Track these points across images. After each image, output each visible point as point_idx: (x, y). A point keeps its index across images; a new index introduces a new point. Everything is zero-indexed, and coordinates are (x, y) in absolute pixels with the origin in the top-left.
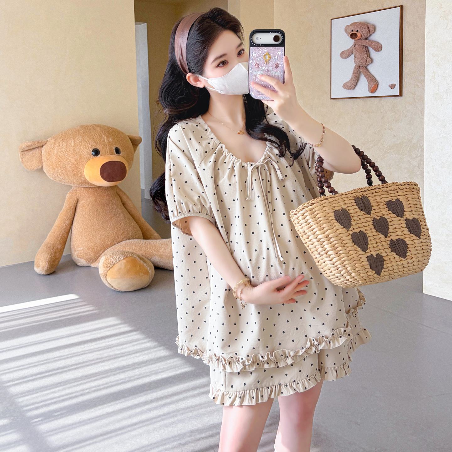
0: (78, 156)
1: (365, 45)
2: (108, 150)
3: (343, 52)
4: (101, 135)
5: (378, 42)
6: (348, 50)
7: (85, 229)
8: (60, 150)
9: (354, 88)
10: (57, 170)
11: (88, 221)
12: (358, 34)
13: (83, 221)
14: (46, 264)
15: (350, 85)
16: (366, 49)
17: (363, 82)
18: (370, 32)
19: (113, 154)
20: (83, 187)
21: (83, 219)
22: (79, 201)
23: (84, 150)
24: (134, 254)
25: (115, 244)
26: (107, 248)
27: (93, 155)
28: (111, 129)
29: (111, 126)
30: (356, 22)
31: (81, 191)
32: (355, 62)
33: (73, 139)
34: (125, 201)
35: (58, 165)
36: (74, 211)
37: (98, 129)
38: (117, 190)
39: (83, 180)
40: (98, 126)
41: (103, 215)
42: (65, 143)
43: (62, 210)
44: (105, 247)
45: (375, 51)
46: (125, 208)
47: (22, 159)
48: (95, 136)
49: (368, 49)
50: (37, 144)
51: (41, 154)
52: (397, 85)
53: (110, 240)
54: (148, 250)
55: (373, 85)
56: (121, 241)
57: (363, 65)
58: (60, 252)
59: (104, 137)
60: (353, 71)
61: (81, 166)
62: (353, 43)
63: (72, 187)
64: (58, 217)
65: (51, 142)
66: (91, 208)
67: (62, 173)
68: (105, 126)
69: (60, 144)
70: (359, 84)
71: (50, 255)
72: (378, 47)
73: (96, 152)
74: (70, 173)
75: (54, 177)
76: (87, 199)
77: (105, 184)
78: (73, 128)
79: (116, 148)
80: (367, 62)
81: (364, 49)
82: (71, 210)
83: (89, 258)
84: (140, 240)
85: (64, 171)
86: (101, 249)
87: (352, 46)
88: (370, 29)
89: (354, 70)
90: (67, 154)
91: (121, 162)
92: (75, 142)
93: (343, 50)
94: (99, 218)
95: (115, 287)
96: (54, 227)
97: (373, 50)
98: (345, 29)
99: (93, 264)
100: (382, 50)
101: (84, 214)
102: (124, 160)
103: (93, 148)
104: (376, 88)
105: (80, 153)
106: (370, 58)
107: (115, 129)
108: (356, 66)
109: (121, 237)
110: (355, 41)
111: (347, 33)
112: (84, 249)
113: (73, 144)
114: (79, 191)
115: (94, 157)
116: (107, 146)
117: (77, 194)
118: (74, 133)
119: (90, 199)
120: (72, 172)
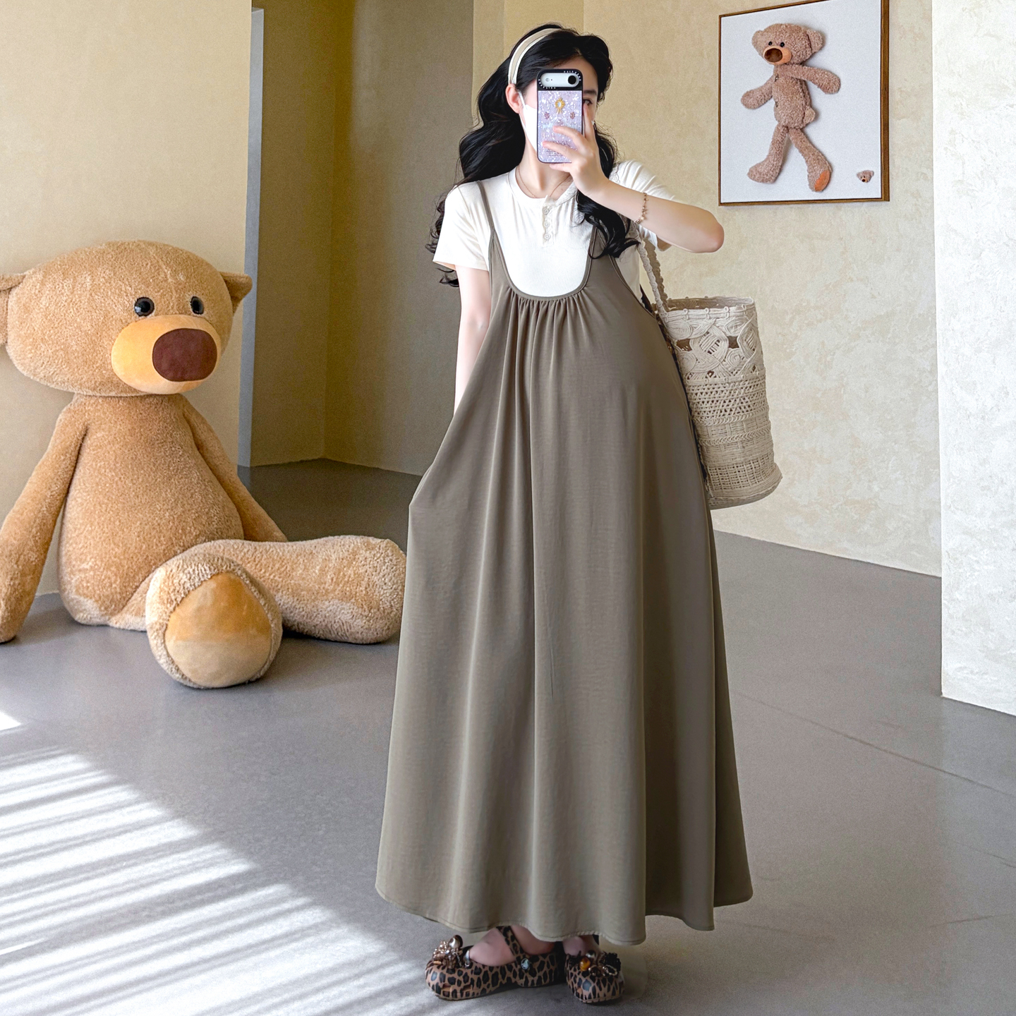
0: (100, 314)
1: (799, 78)
2: (174, 302)
3: (747, 92)
4: (159, 266)
5: (831, 73)
6: (760, 89)
8: (55, 298)
9: (776, 178)
11: (110, 484)
12: (785, 52)
13: (97, 484)
15: (766, 171)
16: (802, 88)
17: (797, 164)
18: (813, 48)
19: (186, 313)
20: (102, 397)
21: (97, 480)
22: (89, 435)
23: (114, 300)
24: (236, 564)
27: (137, 313)
28: (181, 252)
30: (780, 23)
31: (97, 406)
32: (777, 116)
33: (89, 273)
35: (46, 337)
36: (75, 458)
37: (152, 251)
38: (185, 410)
39: (106, 376)
40: (151, 244)
42: (69, 282)
46: (203, 456)
48: (145, 268)
49: (808, 89)
51: (5, 310)
52: (875, 172)
55: (819, 171)
57: (796, 125)
59: (166, 271)
60: (773, 139)
61: (104, 340)
62: (772, 74)
65: (34, 279)
66: (119, 452)
67: (55, 357)
68: (169, 245)
70: (788, 168)
72: (832, 84)
73: (145, 307)
74: (75, 358)
75: (32, 369)
76: (110, 428)
77: (162, 385)
78: (89, 248)
79: (193, 297)
80: (805, 118)
81: (798, 86)
82: (68, 455)
87: (771, 78)
88: (812, 38)
89: (774, 135)
90: (72, 310)
91: (207, 334)
92: (94, 280)
94: (138, 478)
97: (819, 89)
98: (753, 39)
99: (118, 616)
100: (841, 89)
101: (100, 467)
102: (211, 327)
103: (138, 296)
104: (826, 181)
105: (105, 306)
106: (813, 109)
107: (191, 253)
108: (778, 125)
109: (190, 532)
110: (777, 67)
111: (757, 48)
112: (96, 567)
113: (88, 284)
114: (92, 405)
115: (140, 318)
116: (171, 292)
117: (86, 414)
118: (93, 259)
119: (118, 427)
120: (80, 354)
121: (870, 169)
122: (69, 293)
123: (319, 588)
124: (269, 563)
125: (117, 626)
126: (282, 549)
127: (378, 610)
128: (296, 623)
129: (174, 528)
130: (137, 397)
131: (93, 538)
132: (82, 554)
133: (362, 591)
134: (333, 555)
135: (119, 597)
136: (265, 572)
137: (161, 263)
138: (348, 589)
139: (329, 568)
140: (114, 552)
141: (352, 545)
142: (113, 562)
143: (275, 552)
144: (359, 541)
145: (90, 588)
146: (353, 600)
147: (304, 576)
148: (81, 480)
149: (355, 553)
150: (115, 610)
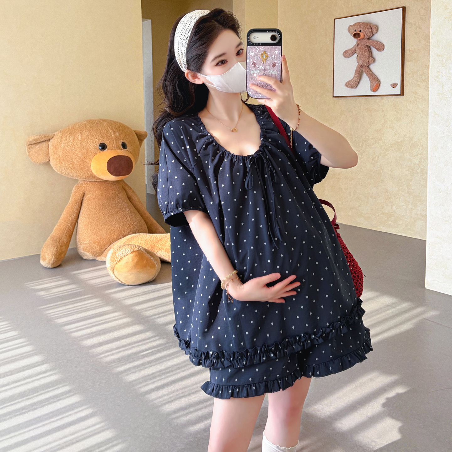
0: (85, 150)
1: (367, 45)
2: (115, 145)
4: (108, 130)
5: (381, 43)
6: (351, 49)
7: (91, 223)
9: (357, 86)
10: (64, 164)
11: (94, 215)
12: (361, 34)
13: (89, 215)
14: (52, 257)
15: (352, 84)
16: (368, 49)
17: (366, 81)
18: (373, 32)
19: (120, 149)
20: (89, 181)
21: (89, 213)
22: (85, 195)
23: (91, 145)
24: (141, 247)
25: (121, 238)
26: (113, 241)
27: (100, 149)
29: (117, 121)
31: (87, 185)
32: (358, 61)
33: (80, 133)
34: (131, 195)
35: (65, 159)
36: (80, 205)
37: (105, 124)
38: (123, 185)
39: (90, 174)
40: (104, 120)
41: (109, 209)
42: (72, 137)
43: (68, 204)
44: (111, 241)
45: (377, 51)
46: (131, 202)
47: (29, 152)
48: (102, 131)
49: (370, 49)
50: (44, 137)
51: (48, 148)
52: (398, 84)
53: (115, 234)
54: (154, 244)
55: (375, 83)
56: (127, 235)
57: (365, 64)
58: (66, 245)
59: (111, 132)
60: (356, 70)
61: (87, 160)
62: (356, 43)
64: (64, 211)
65: (58, 136)
66: (97, 202)
67: (69, 167)
68: (112, 121)
69: (67, 138)
70: (361, 82)
71: (57, 248)
72: (381, 47)
74: (77, 167)
75: (60, 171)
76: (93, 193)
77: (112, 178)
78: (79, 123)
79: (123, 142)
80: (369, 62)
81: (366, 49)
82: (77, 204)
83: (95, 252)
84: (146, 234)
85: (71, 165)
86: (107, 243)
87: (355, 45)
88: (373, 29)
89: (356, 69)
90: (74, 148)
91: (128, 157)
92: (82, 136)
94: (105, 212)
95: (122, 281)
96: (61, 220)
97: (375, 50)
98: (348, 29)
99: (99, 257)
100: (384, 49)
101: (90, 208)
103: (100, 143)
104: (378, 88)
105: (87, 147)
106: (373, 58)
108: (358, 65)
110: (358, 40)
111: (350, 33)
112: (90, 243)
113: (80, 138)
115: (101, 151)
116: (114, 141)
117: (84, 188)
118: (81, 127)
119: (96, 193)
120: (79, 166)
121: (396, 82)
122: (72, 142)
125: (99, 260)
131: (88, 234)
132: (84, 239)
135: (99, 252)
137: (109, 128)
140: (96, 238)
145: (88, 249)
148: (83, 213)
150: (98, 255)
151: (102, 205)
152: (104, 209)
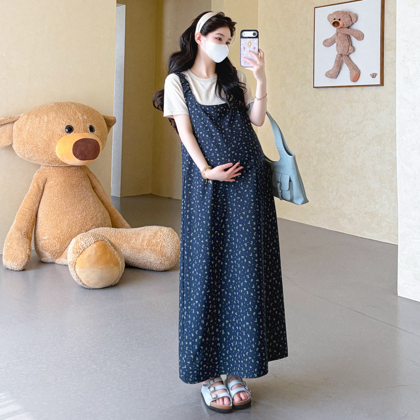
0: (51, 132)
1: (347, 33)
2: (82, 127)
5: (360, 32)
6: (331, 38)
7: (51, 212)
8: (32, 125)
9: (337, 76)
10: (27, 147)
12: (340, 23)
13: (50, 203)
15: (332, 73)
16: (348, 38)
17: (346, 70)
18: (353, 21)
19: (87, 132)
20: (52, 166)
22: (47, 182)
23: (57, 127)
24: (105, 237)
27: (66, 132)
28: (86, 107)
30: (339, 10)
31: (50, 170)
32: (337, 50)
33: (46, 115)
37: (73, 106)
38: (87, 172)
39: (54, 158)
40: (73, 103)
41: (72, 197)
42: (38, 119)
45: (357, 40)
46: (95, 192)
48: (70, 113)
49: (350, 38)
50: (9, 119)
51: (12, 130)
52: (378, 73)
55: (355, 73)
57: (345, 54)
59: (79, 114)
60: (335, 60)
61: (52, 143)
62: (335, 32)
63: (40, 165)
65: (24, 118)
66: (59, 189)
67: (32, 150)
69: (33, 119)
70: (341, 72)
72: (360, 36)
74: (41, 150)
75: (23, 154)
76: (56, 179)
78: (47, 105)
79: (90, 125)
80: (349, 51)
81: (346, 37)
85: (35, 148)
87: (335, 34)
88: (352, 17)
89: (336, 58)
90: (39, 130)
91: (95, 140)
92: (48, 118)
93: (326, 39)
94: (67, 200)
97: (355, 38)
98: (328, 17)
99: (59, 259)
101: (51, 196)
102: (98, 138)
103: (67, 125)
104: (357, 77)
105: (53, 129)
106: (352, 47)
107: (90, 107)
108: (338, 54)
109: (89, 224)
110: (338, 29)
111: (329, 21)
112: (50, 238)
113: (46, 120)
114: (48, 170)
115: (68, 134)
116: (81, 123)
117: (46, 173)
118: (48, 109)
119: (59, 179)
120: (43, 149)
121: (375, 72)
122: (38, 124)
123: (141, 248)
124: (121, 237)
125: (58, 263)
126: (126, 231)
127: (166, 257)
128: (132, 262)
129: (82, 223)
130: (67, 167)
131: (48, 226)
132: (44, 233)
133: (159, 249)
134: (147, 234)
135: (59, 251)
136: (119, 241)
137: (77, 111)
138: (153, 248)
139: (145, 239)
140: (57, 233)
141: (155, 230)
142: (57, 236)
143: (123, 233)
144: (158, 228)
145: (47, 247)
146: (155, 253)
147: (135, 243)
148: (44, 201)
149: (156, 233)
150: (57, 256)
151: (65, 192)
152: (66, 197)
